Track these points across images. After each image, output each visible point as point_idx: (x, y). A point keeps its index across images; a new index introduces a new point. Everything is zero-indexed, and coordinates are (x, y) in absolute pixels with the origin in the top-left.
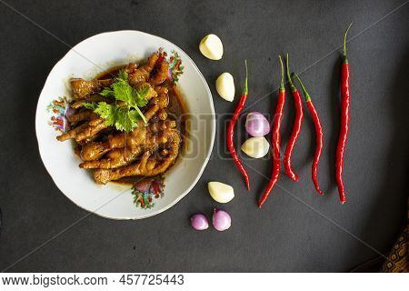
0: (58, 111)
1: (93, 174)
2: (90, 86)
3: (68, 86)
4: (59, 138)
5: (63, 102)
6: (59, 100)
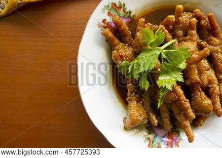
0: (159, 144)
2: (133, 104)
3: (132, 133)
4: (191, 140)
6: (148, 143)
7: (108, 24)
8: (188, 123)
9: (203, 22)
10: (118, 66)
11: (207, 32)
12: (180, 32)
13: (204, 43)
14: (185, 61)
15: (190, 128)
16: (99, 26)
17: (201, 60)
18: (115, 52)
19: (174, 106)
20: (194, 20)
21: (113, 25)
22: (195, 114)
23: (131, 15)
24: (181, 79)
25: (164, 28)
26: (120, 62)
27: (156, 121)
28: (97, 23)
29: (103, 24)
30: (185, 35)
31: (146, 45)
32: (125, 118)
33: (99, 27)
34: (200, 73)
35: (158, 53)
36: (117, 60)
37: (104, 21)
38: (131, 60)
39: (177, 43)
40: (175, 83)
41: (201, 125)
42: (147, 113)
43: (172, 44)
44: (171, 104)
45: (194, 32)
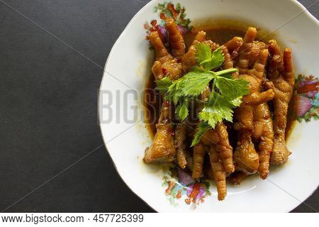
0: (179, 193)
1: (276, 164)
2: (162, 133)
4: (221, 197)
5: (169, 182)
6: (166, 187)
7: (157, 28)
8: (223, 176)
9: (276, 57)
10: (156, 81)
11: (277, 72)
12: (245, 62)
13: (270, 84)
14: (241, 97)
15: (224, 182)
16: (146, 26)
17: (261, 102)
18: (158, 62)
19: (212, 150)
20: (266, 51)
21: (164, 31)
22: (235, 168)
23: (190, 25)
24: (229, 118)
25: (227, 50)
26: (160, 76)
27: (185, 163)
28: (144, 22)
29: (151, 26)
30: (250, 67)
31: (197, 63)
32: (148, 148)
33: (146, 28)
34: (256, 120)
35: (210, 78)
36: (157, 73)
37: (153, 22)
38: (175, 79)
39: (237, 73)
40: (220, 121)
41: (239, 184)
42: (177, 149)
43: (231, 73)
44: (209, 147)
45: (262, 66)
